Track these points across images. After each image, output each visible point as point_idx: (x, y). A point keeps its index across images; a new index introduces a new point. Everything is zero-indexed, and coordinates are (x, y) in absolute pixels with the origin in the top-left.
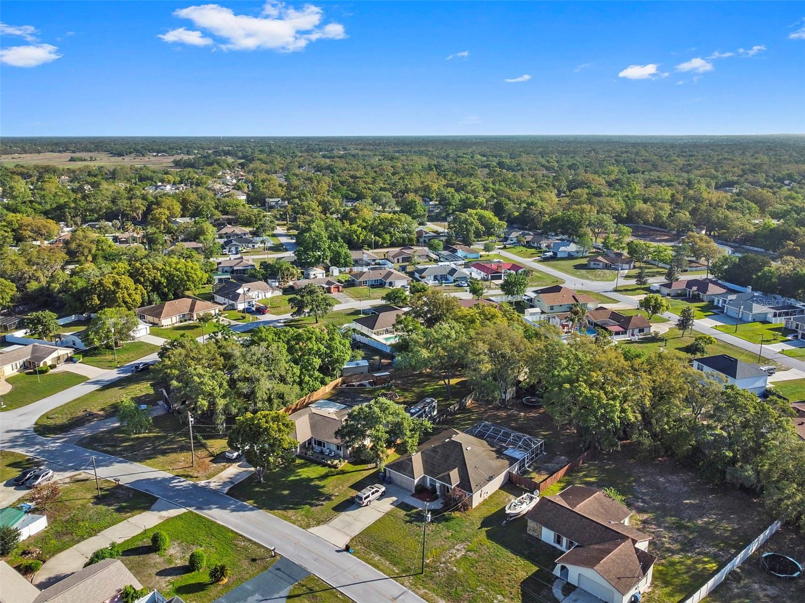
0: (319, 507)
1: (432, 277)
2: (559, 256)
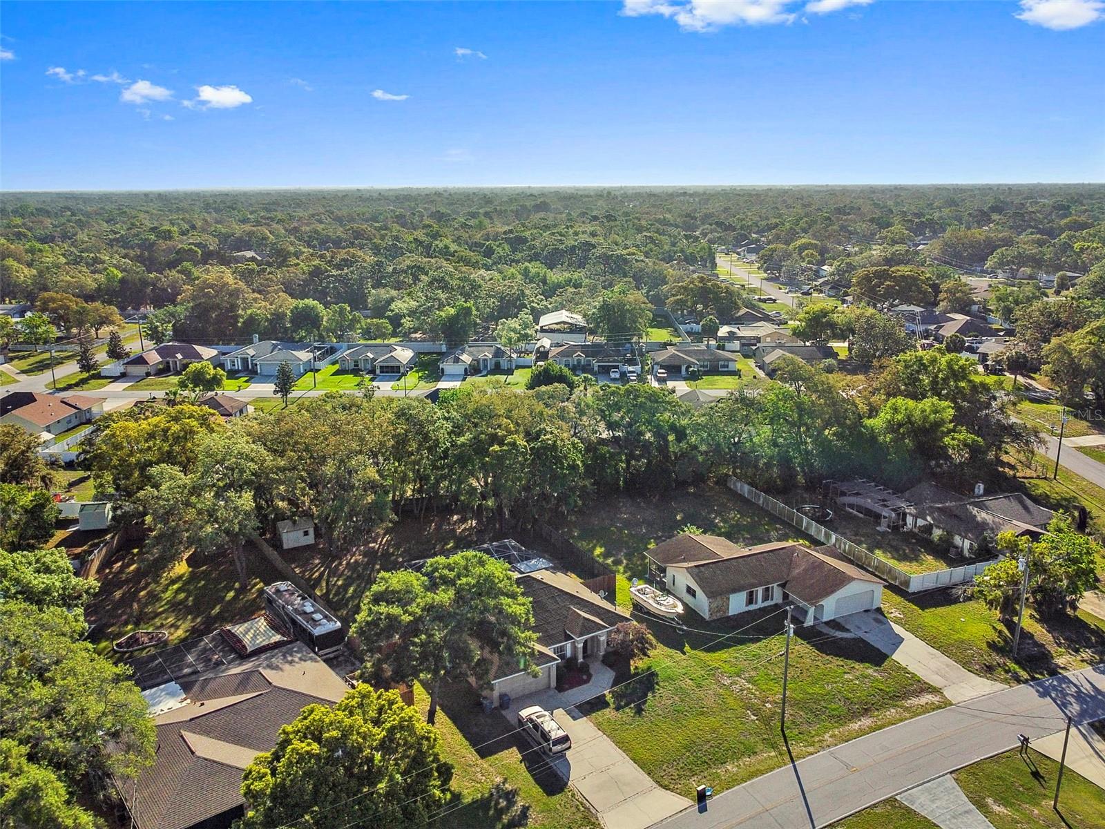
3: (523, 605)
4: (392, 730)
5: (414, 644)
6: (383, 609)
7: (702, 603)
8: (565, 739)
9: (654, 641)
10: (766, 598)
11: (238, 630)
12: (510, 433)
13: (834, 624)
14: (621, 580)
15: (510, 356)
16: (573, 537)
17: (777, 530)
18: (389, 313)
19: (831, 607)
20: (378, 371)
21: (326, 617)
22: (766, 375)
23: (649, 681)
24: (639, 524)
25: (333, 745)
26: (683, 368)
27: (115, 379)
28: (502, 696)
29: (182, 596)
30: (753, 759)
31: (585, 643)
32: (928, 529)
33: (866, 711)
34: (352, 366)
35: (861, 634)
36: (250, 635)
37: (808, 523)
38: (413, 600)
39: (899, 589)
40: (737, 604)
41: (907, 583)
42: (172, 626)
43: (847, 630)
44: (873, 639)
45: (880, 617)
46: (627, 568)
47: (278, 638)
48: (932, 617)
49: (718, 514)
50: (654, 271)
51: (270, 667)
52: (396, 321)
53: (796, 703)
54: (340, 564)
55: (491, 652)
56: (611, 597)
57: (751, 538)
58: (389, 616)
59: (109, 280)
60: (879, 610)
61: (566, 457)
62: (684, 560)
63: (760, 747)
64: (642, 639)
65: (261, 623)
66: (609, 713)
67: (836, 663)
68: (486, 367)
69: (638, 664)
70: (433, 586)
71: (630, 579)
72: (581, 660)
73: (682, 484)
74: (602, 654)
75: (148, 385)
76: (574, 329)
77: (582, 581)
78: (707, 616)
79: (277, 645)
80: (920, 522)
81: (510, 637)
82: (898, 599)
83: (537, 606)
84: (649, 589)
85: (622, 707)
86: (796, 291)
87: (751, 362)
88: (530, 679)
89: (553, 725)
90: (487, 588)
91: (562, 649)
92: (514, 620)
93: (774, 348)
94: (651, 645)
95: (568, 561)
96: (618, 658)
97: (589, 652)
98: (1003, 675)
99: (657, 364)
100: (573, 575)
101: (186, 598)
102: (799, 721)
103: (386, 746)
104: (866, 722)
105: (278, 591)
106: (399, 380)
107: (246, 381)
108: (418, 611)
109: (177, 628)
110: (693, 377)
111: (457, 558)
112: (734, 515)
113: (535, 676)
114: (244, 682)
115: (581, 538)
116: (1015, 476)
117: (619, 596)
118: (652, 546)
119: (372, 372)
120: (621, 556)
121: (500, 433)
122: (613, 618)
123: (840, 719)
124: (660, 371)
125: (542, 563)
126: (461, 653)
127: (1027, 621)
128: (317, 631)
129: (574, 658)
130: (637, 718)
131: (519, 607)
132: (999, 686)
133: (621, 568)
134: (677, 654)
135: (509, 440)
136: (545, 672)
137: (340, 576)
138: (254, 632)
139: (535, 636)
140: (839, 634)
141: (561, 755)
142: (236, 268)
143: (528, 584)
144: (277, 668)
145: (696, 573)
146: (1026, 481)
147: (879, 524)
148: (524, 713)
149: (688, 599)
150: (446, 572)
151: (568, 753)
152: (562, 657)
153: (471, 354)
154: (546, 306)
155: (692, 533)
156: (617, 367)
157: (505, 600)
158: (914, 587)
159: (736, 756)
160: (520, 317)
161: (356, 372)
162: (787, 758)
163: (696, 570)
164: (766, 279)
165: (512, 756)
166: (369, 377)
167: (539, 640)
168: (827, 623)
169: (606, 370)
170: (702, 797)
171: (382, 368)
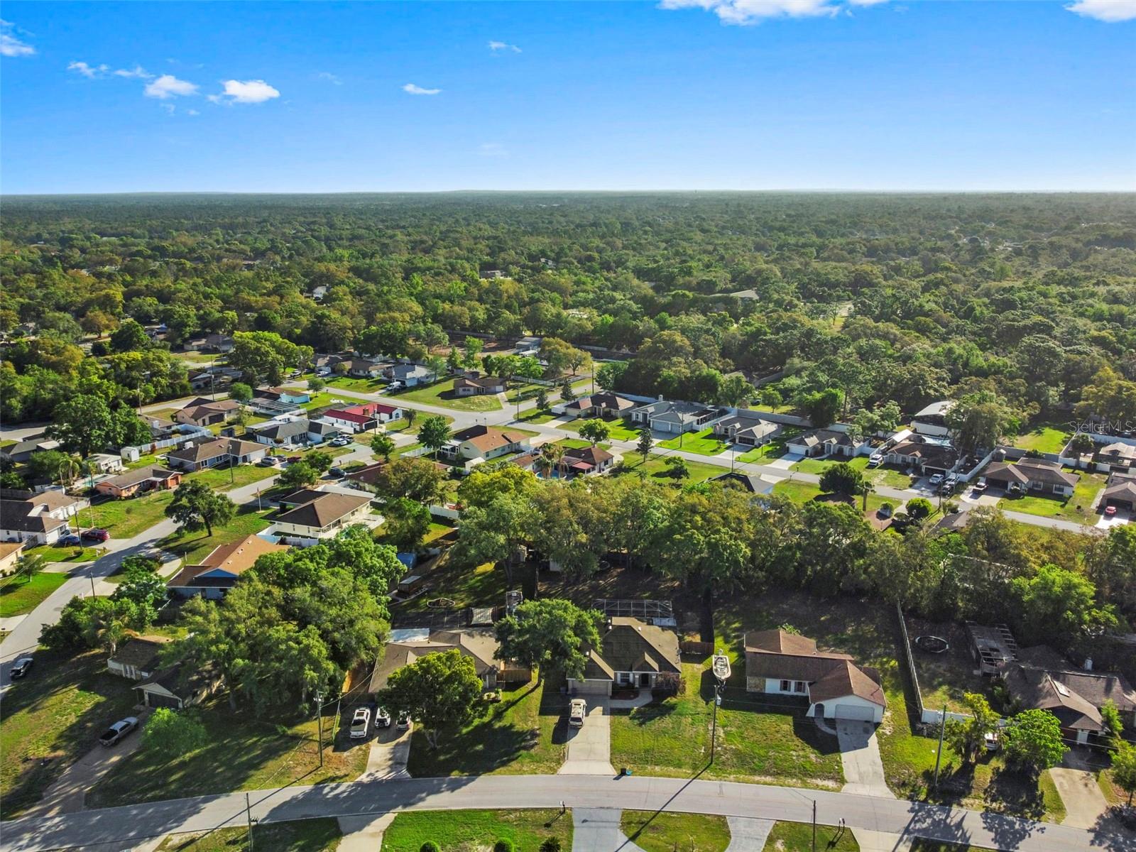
0: (536, 748)
1: (290, 439)
2: (408, 384)
10: (798, 689)
11: (478, 611)
13: (831, 722)
15: (853, 446)
19: (831, 708)
20: (737, 441)
23: (669, 709)
26: (1008, 485)
27: (558, 416)
30: (675, 769)
31: (642, 676)
34: (722, 433)
35: (840, 734)
36: (480, 615)
39: (918, 716)
40: (772, 686)
41: (921, 713)
43: (834, 728)
44: (844, 739)
45: (871, 729)
47: (489, 621)
48: (911, 743)
60: (877, 724)
63: (688, 766)
65: (490, 611)
67: (796, 743)
68: (830, 451)
69: (671, 701)
72: (635, 686)
74: (653, 687)
78: (747, 688)
79: (485, 625)
87: (1103, 489)
89: (580, 711)
98: (907, 792)
102: (728, 762)
104: (769, 779)
106: (747, 452)
107: (639, 433)
109: (463, 601)
110: (1014, 496)
119: (734, 440)
122: (668, 668)
123: (753, 771)
124: (982, 484)
125: (670, 622)
129: (632, 683)
132: (891, 796)
138: (483, 614)
140: (824, 727)
141: (577, 728)
148: (575, 701)
151: (581, 729)
152: (625, 680)
153: (822, 436)
156: (945, 473)
159: (668, 764)
162: (693, 776)
165: (552, 720)
166: (728, 444)
168: (824, 719)
169: (930, 473)
170: (623, 773)
171: (740, 438)
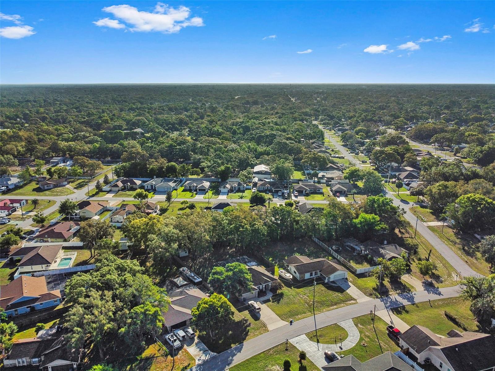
0: (251, 325)
2: (11, 187)
3: (250, 276)
4: (222, 303)
5: (224, 285)
6: (216, 276)
7: (297, 275)
8: (260, 308)
9: (284, 286)
10: (315, 275)
11: (175, 280)
12: (246, 225)
13: (333, 282)
14: (276, 268)
15: (244, 186)
16: (263, 255)
17: (324, 254)
18: (200, 167)
19: (332, 277)
20: (198, 191)
21: (197, 277)
22: (333, 194)
23: (282, 295)
24: (283, 251)
25: (210, 305)
26: (304, 191)
27: (108, 192)
28: (244, 298)
29: (155, 270)
30: (305, 314)
31: (265, 285)
32: (367, 255)
33: (336, 304)
34: (188, 189)
35: (340, 285)
36: (179, 281)
37: (333, 252)
38: (223, 274)
39: (353, 272)
40: (307, 276)
41: (356, 271)
42: (155, 278)
43: (336, 284)
44: (342, 286)
45: (346, 281)
46: (278, 265)
47: (186, 283)
48: (360, 281)
49: (307, 248)
50: (297, 148)
51: (186, 290)
52: (202, 169)
53: (318, 302)
54: (197, 262)
55: (242, 287)
56: (273, 273)
57: (315, 256)
58: (217, 278)
59: (94, 148)
60: (347, 279)
61: (262, 232)
62: (294, 264)
63: (307, 312)
64: (280, 285)
65: (181, 279)
66: (270, 303)
67: (331, 292)
68: (235, 189)
69: (279, 291)
70: (227, 271)
71: (279, 268)
72: (264, 290)
73: (298, 238)
74: (270, 288)
75: (120, 195)
76: (266, 173)
77: (265, 268)
78: (299, 279)
79: (186, 285)
80: (366, 253)
81: (246, 284)
82: (353, 275)
83: (253, 276)
84: (283, 271)
85: (274, 302)
86: (353, 152)
87: (329, 188)
88: (251, 294)
89: (257, 305)
90: (241, 271)
91: (259, 287)
92: (247, 279)
93: (336, 184)
94: (282, 286)
95: (261, 262)
96: (274, 290)
97: (266, 288)
98: (374, 296)
99: (295, 190)
100: (263, 267)
101: (156, 271)
102: (318, 306)
103: (221, 306)
104: (335, 307)
105: (183, 270)
106: (205, 194)
107: (153, 194)
108: (224, 277)
109: (156, 279)
110: (307, 195)
111: (234, 264)
112: (312, 248)
113: (252, 293)
114: (181, 293)
115: (266, 255)
116: (402, 237)
117: (275, 273)
118: (286, 258)
119: (196, 190)
120: (277, 261)
121: (243, 224)
122: (273, 279)
123: (328, 306)
124: (295, 193)
125: (254, 263)
126: (234, 287)
127: (386, 282)
128: (196, 281)
129: (262, 289)
130: (278, 304)
131: (249, 276)
132: (372, 299)
133: (277, 264)
134: (289, 289)
135: (245, 227)
136: (255, 293)
137: (197, 265)
138: (180, 281)
139: (252, 284)
140: (333, 285)
141: (259, 312)
142: (139, 141)
143: (250, 270)
144: (188, 290)
145: (297, 267)
146: (405, 238)
147: (354, 253)
148: (250, 303)
149: (294, 274)
150: (231, 268)
151: (260, 312)
152: (259, 289)
153: (230, 184)
154: (256, 163)
155: (297, 255)
156: (281, 191)
157: (245, 275)
158: (358, 272)
159: (301, 314)
160: (247, 169)
161: (190, 190)
162: (313, 314)
163: (296, 266)
164: (343, 145)
165: (246, 312)
166: (195, 193)
167: (254, 285)
168: (331, 282)
169: (277, 192)
170: (291, 322)
171: (199, 189)
